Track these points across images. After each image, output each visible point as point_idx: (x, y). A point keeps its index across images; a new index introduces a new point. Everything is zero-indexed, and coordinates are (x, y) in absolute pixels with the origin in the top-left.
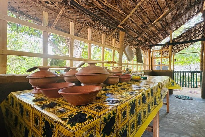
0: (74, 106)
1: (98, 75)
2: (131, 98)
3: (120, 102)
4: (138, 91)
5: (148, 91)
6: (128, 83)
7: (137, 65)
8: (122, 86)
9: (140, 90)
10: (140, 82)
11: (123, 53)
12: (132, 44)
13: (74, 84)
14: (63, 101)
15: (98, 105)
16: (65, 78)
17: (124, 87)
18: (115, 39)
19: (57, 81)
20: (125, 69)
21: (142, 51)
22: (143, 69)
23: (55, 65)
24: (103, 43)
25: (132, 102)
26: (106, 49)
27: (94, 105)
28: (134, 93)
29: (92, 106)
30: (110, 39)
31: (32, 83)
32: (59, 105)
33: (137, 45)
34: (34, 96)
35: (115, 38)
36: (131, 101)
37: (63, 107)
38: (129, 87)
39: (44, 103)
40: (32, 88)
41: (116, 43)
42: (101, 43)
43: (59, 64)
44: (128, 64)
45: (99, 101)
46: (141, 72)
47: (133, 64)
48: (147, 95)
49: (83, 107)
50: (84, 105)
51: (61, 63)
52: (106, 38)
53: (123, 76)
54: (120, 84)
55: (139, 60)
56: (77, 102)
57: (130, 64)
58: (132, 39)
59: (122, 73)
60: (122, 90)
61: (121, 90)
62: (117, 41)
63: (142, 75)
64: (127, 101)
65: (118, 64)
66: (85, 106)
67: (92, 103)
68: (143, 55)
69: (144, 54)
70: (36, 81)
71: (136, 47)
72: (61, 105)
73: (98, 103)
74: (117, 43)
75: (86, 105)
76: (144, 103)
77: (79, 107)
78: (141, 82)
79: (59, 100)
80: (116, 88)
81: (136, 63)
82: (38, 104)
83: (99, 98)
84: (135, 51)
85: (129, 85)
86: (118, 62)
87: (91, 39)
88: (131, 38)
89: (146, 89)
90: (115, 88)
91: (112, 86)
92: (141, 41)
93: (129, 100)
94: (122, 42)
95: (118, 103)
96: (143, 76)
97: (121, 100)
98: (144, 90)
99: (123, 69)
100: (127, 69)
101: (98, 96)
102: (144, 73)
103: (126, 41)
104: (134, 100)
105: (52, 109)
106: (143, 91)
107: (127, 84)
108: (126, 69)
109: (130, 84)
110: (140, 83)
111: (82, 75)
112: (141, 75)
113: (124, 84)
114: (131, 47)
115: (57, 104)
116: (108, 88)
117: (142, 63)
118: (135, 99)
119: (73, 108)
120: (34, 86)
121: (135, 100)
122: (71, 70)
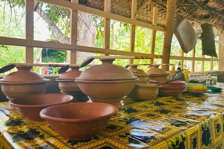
0: (65, 141)
1: (115, 83)
2: (176, 134)
3: (150, 142)
4: (194, 119)
5: (217, 121)
6: (177, 99)
7: (203, 60)
8: (163, 104)
9: (198, 117)
10: (203, 98)
11: (174, 35)
12: (194, 17)
13: (71, 98)
14: (50, 129)
15: (108, 143)
16: (60, 85)
17: (166, 108)
18: (159, 7)
19: (44, 91)
20: (174, 68)
21: (215, 30)
22: (216, 68)
23: (50, 56)
24: (132, 18)
25: (177, 142)
26: (138, 28)
27: (100, 142)
28: (184, 124)
29: (96, 144)
30: (147, 7)
31: (6, 92)
32: (42, 137)
33: (206, 17)
34: (7, 115)
35: (157, 5)
36: (174, 141)
37: (47, 140)
38: (176, 108)
39: (19, 129)
40: (7, 100)
41: (160, 15)
42: (130, 17)
43: (56, 55)
44: (182, 58)
45: (111, 134)
46: (210, 75)
47: (194, 59)
48: (213, 128)
49: (79, 144)
50: (82, 141)
51: (59, 53)
52: (139, 5)
53: (167, 85)
54: (160, 100)
55: (209, 49)
56: (71, 135)
57: (187, 59)
58: (194, 6)
59: (168, 77)
60: (160, 115)
61: (158, 114)
62: (162, 10)
63: (213, 82)
64: (164, 139)
65: (161, 57)
66: (84, 142)
67: (97, 138)
68: (217, 39)
69: (220, 37)
70: (12, 89)
71: (203, 22)
72: (46, 136)
73: (107, 140)
74: (162, 16)
75: (87, 141)
76: (207, 145)
77: (73, 145)
78: (207, 97)
79: (45, 126)
80: (149, 109)
81: (201, 56)
82: (11, 131)
83: (113, 128)
84: (199, 30)
85: (178, 102)
86: (162, 54)
87: (110, 10)
88: (193, 3)
89: (213, 116)
90: (148, 107)
91: (143, 103)
92: (215, 9)
93: (169, 137)
94: (172, 12)
95: (145, 142)
96: (215, 83)
97: (152, 137)
98: (208, 117)
99: (171, 68)
100: (179, 68)
101: (112, 122)
102: (216, 77)
103: (182, 11)
104: (180, 138)
105: (28, 144)
106: (204, 120)
107: (174, 100)
108: (176, 70)
109: (180, 100)
110: (203, 100)
111: (86, 81)
112: (209, 82)
113: (168, 101)
114: (191, 22)
115: (39, 133)
116: (135, 106)
117: (215, 55)
118: (184, 136)
119: (63, 145)
120: (9, 97)
121: (184, 139)
122: (70, 69)
